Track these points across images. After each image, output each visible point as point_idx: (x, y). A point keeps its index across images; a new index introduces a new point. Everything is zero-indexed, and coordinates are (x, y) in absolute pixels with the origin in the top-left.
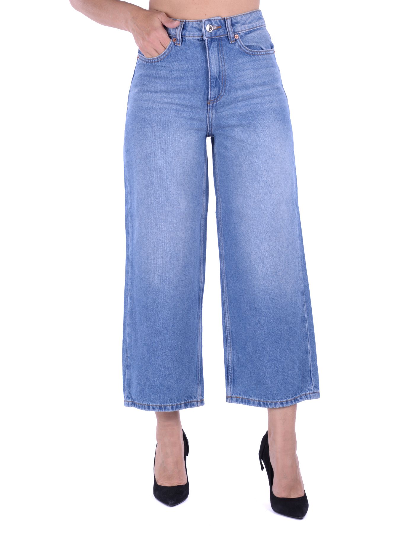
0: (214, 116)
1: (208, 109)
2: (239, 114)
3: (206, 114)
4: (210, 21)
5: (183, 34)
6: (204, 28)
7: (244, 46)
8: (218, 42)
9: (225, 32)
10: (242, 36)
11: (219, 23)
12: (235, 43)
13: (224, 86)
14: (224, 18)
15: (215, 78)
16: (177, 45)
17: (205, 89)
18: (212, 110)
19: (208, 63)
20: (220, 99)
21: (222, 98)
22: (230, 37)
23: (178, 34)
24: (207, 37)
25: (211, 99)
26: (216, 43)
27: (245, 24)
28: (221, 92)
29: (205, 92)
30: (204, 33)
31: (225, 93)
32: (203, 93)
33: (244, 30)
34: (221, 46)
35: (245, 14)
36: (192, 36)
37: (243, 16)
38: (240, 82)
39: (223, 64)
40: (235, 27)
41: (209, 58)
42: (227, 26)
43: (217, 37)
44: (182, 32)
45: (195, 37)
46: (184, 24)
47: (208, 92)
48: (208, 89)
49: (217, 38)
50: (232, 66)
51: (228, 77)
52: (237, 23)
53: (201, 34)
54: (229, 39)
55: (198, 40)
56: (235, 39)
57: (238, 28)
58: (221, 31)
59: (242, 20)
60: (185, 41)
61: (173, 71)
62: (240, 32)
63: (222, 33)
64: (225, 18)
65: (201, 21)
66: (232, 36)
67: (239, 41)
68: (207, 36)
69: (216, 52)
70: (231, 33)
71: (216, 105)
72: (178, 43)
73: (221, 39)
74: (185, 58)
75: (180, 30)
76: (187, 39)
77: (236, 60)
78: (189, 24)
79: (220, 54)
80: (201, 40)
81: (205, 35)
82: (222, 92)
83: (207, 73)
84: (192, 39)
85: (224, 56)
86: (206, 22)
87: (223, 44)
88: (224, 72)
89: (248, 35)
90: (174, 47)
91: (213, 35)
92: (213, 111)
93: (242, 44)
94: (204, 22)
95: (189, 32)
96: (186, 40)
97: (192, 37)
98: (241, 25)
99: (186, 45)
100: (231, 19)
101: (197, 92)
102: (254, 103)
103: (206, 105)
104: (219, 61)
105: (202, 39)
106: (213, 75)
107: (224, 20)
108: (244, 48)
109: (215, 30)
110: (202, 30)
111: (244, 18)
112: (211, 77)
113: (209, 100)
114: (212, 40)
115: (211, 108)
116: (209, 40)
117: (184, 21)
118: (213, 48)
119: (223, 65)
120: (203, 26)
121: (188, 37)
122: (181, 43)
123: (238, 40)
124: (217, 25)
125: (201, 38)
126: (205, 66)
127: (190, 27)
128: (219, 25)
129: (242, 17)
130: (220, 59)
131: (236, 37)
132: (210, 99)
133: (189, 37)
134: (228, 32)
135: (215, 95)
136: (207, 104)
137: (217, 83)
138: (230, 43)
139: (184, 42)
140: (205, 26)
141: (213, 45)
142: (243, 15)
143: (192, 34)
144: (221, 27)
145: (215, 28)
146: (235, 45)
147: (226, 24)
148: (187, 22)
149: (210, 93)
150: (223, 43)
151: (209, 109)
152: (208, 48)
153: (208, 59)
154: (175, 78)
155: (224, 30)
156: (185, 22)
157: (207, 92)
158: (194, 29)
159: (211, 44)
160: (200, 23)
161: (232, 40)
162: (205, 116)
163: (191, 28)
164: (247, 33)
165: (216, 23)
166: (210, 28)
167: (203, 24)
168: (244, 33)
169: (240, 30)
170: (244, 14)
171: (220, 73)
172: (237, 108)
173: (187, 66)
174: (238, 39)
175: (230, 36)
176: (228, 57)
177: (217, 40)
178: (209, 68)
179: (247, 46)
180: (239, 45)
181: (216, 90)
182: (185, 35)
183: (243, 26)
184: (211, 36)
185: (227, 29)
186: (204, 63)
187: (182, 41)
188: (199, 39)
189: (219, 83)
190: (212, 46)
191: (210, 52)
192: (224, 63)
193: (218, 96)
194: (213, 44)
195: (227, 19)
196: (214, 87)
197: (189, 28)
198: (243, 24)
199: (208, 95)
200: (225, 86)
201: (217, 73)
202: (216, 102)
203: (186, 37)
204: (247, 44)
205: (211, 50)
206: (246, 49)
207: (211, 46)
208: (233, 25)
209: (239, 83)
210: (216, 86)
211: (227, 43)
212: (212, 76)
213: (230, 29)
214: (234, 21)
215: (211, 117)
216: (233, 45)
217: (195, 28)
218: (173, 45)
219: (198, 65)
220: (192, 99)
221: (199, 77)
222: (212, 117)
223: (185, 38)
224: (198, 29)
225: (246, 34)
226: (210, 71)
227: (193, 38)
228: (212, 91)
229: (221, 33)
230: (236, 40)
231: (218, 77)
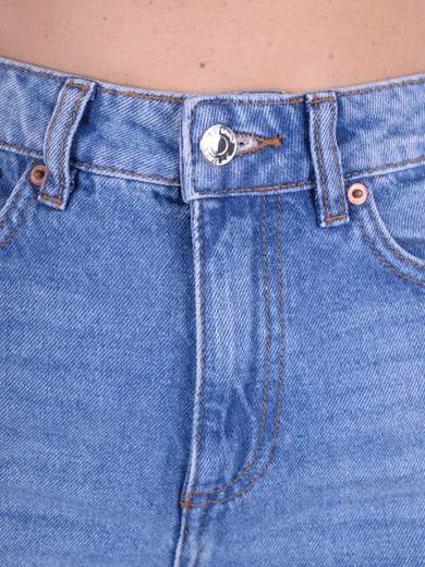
0: (206, 556)
1: (183, 528)
2: (330, 560)
3: (171, 542)
4: (223, 107)
5: (80, 154)
6: (186, 141)
7: (392, 241)
8: (257, 217)
9: (298, 171)
10: (387, 191)
11: (273, 122)
12: (347, 227)
13: (271, 429)
14: (305, 98)
15: (227, 395)
16: (49, 203)
17: (170, 438)
18: (200, 533)
19: (199, 320)
20: (246, 488)
21: (256, 486)
22: (325, 198)
23: (55, 147)
24: (201, 191)
25: (200, 489)
26: (247, 223)
27: (404, 135)
28: (250, 458)
29: (171, 451)
30: (188, 170)
31: (271, 467)
32: (160, 454)
33: (400, 160)
34: (271, 241)
35: (412, 83)
36: (123, 171)
37: (400, 91)
38: (352, 419)
39: (276, 328)
40: (352, 146)
41: (203, 295)
42: (312, 141)
43: (256, 193)
44: (75, 142)
45: (140, 179)
46: (89, 103)
47: (188, 456)
48: (187, 439)
49: (252, 201)
50: (322, 341)
51: (295, 393)
52: (366, 124)
53: (170, 165)
54: (316, 207)
55: (156, 195)
56: (350, 204)
57: (368, 151)
58: (280, 161)
59: (390, 111)
60: (90, 190)
61: (22, 325)
62: (375, 173)
63: (285, 176)
64: (310, 97)
65: (179, 103)
66: (333, 193)
67: (366, 219)
68: (203, 182)
69: (246, 270)
70: (331, 175)
71: (221, 515)
72: (51, 191)
73: (275, 205)
74: (89, 276)
75: (68, 134)
76: (97, 179)
77: (344, 308)
78: (113, 104)
79: (267, 279)
80: (170, 200)
81: (188, 180)
82: (257, 458)
83: (191, 368)
84: (124, 183)
85: (284, 292)
86: (201, 111)
87: (283, 229)
88: (275, 367)
89: (415, 188)
90: (32, 209)
91: (234, 182)
92: (204, 539)
93: (385, 231)
94: (193, 113)
95: (113, 146)
96: (93, 185)
97: (124, 176)
98: (385, 137)
99: (90, 210)
100: (339, 101)
101: (130, 447)
102: (413, 521)
103: (175, 511)
104: (255, 315)
105: (173, 195)
106: (217, 380)
107: (304, 106)
108: (393, 250)
109: (246, 154)
110: (177, 151)
111: (404, 101)
112: (208, 389)
113: (189, 490)
114: (226, 205)
115: (197, 524)
116: (211, 205)
117: (92, 85)
118: (229, 246)
119: (275, 333)
120: (186, 132)
121: (104, 173)
122: (65, 197)
123: (364, 213)
124: (260, 133)
125: (170, 188)
126: (181, 329)
127: (117, 119)
128: (271, 130)
129: (395, 96)
130: (262, 305)
131: (355, 194)
132: (194, 486)
133: (109, 174)
134: (317, 171)
135: (222, 471)
136: (180, 508)
137: (235, 419)
138: (323, 225)
139: (80, 194)
140: (196, 133)
141: (231, 234)
142: (404, 84)
143: (124, 159)
144: (281, 141)
145: (251, 144)
146: (347, 238)
147: (312, 130)
148: (106, 96)
149: (193, 461)
150: (284, 223)
151: (187, 529)
152: (202, 247)
153: (198, 300)
154: (25, 360)
155: (298, 157)
156: (98, 90)
157: (179, 456)
158: (139, 137)
159: (222, 226)
160: (175, 110)
161: (335, 212)
162: (162, 550)
163: (125, 128)
164: (413, 174)
165: (255, 118)
166: (222, 146)
167: (186, 124)
168: (395, 174)
169: (376, 160)
170: (406, 79)
171: (253, 369)
172: (323, 533)
173: (92, 314)
174: (366, 205)
175: (325, 192)
176: (306, 297)
177: (252, 205)
178: (199, 345)
179: (403, 243)
180: (365, 236)
181: (227, 450)
182: (89, 161)
183: (393, 143)
184: (224, 186)
185: (314, 156)
186: (181, 316)
187: (76, 185)
188: (161, 190)
189: (247, 420)
190: (225, 235)
191: (211, 268)
192: (283, 327)
193: (235, 477)
194: (229, 225)
195: (317, 104)
196: (217, 435)
197: (113, 128)
198: (395, 132)
199: (184, 470)
200: (275, 434)
201: (237, 371)
202: (225, 503)
203: (95, 171)
204: (408, 234)
205: (220, 258)
206: (402, 259)
207: (216, 237)
208: (344, 135)
209: (348, 422)
210: (228, 431)
211: (308, 226)
212: (212, 385)
213: (328, 156)
214: (352, 112)
215: (193, 557)
216: (336, 237)
217: (146, 130)
218: (29, 199)
219: (146, 318)
220: (103, 477)
221: (148, 377)
222: (197, 560)
223: (89, 175)
224: (161, 140)
225: (405, 181)
226: (204, 360)
227: (129, 181)
228: (206, 454)
229: (276, 171)
230: (353, 211)
231: (241, 391)
